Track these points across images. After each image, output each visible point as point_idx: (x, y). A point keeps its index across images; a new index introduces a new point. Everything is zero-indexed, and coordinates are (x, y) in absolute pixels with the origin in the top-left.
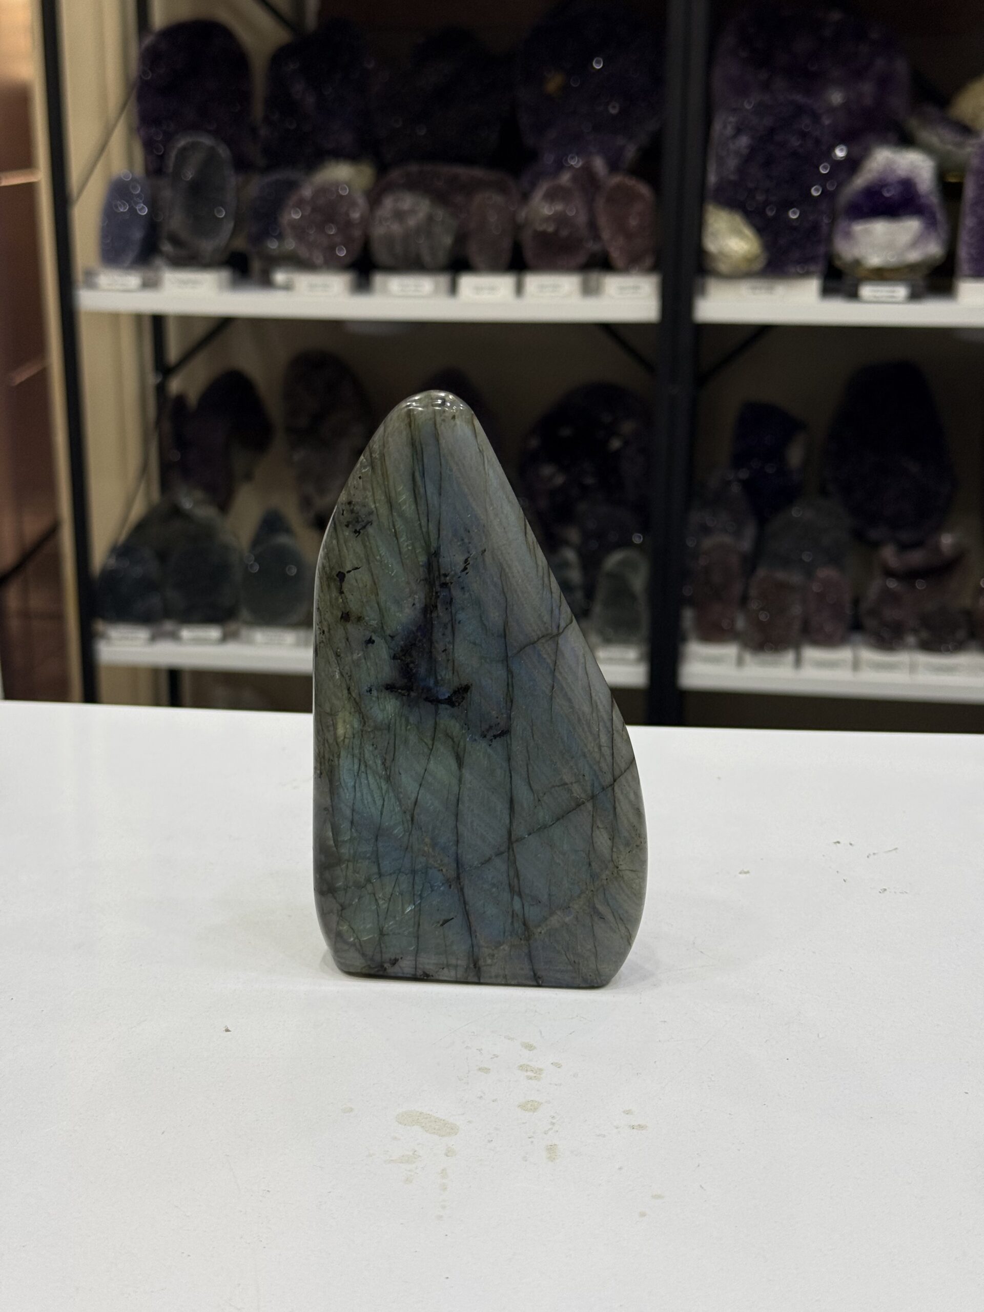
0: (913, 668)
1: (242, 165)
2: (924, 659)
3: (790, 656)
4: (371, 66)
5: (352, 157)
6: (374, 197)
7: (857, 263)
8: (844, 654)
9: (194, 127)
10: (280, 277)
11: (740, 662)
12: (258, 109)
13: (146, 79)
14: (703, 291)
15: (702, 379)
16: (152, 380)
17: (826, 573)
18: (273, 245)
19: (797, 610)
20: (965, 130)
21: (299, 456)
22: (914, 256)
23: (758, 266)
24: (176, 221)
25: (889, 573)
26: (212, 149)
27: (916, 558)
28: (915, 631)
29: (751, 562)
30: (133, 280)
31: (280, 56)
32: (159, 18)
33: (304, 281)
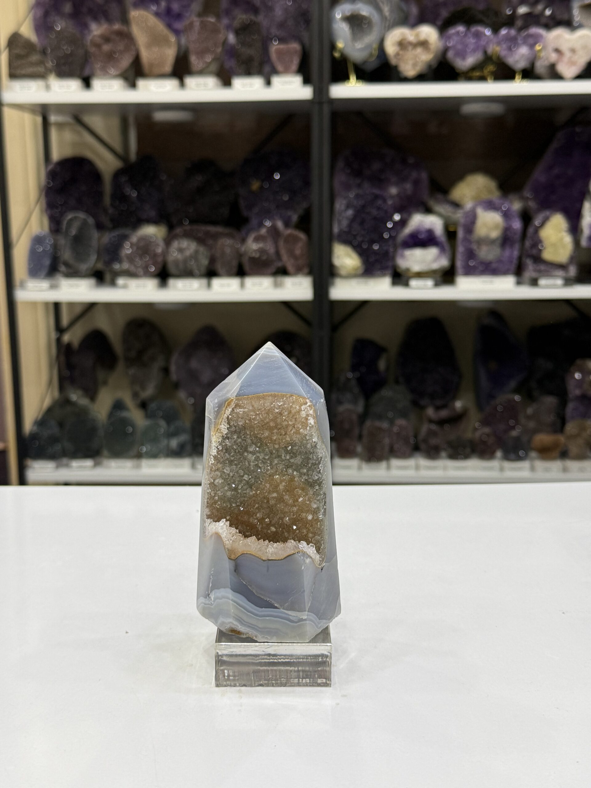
0: (445, 468)
1: (100, 227)
2: (450, 463)
3: (384, 464)
4: (164, 177)
5: (155, 222)
6: (168, 241)
7: (408, 270)
8: (411, 462)
9: (75, 209)
10: (121, 281)
11: (360, 468)
12: (107, 200)
13: (49, 186)
14: (333, 284)
15: (335, 328)
16: (54, 335)
17: (401, 422)
18: (116, 266)
19: (387, 441)
20: (457, 205)
21: (132, 371)
22: (435, 266)
23: (361, 271)
24: (67, 255)
25: (431, 421)
26: (85, 220)
27: (444, 413)
28: (445, 450)
29: (363, 418)
30: (44, 284)
31: (117, 174)
32: (56, 156)
33: (133, 283)
